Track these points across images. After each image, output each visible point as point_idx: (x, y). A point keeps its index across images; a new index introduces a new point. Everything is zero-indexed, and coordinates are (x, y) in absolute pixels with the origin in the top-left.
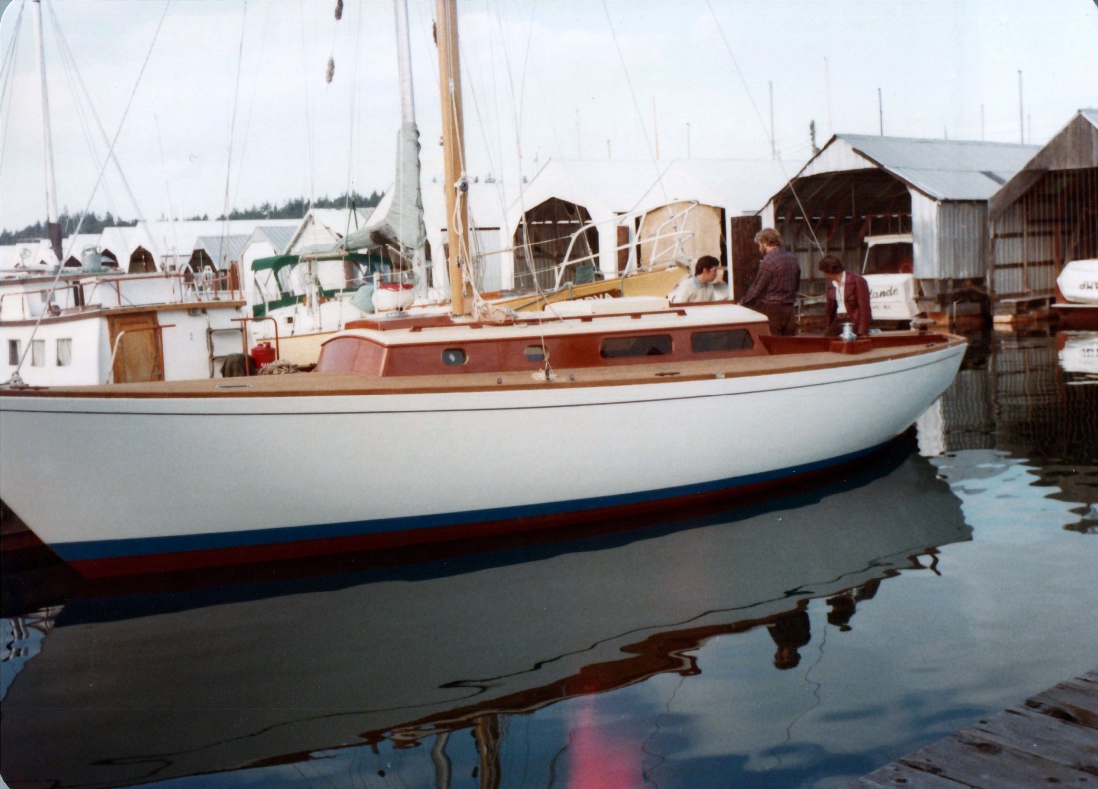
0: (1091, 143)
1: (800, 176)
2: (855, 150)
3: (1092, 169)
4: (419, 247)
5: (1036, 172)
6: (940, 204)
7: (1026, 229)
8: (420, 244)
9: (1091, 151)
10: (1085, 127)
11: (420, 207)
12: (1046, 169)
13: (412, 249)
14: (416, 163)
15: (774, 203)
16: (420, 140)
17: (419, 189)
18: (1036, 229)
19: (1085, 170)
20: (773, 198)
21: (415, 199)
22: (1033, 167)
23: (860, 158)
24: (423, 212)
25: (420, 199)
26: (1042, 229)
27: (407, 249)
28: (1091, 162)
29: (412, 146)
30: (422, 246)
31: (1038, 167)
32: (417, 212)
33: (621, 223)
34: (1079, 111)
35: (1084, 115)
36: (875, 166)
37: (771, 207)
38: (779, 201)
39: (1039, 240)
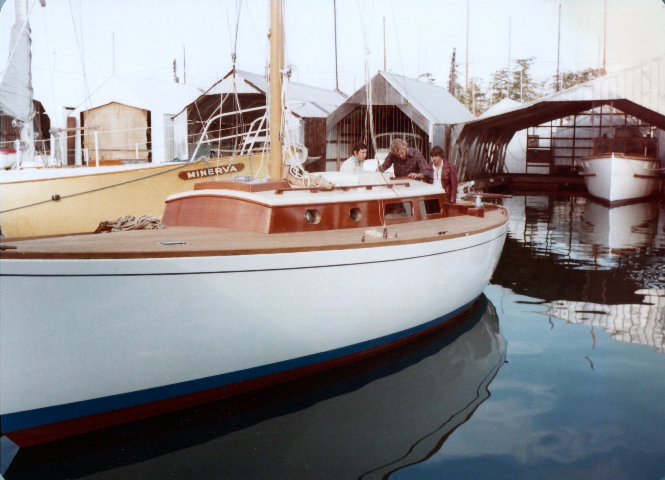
0: (385, 91)
1: (207, 94)
2: (246, 81)
3: (385, 106)
4: (30, 121)
5: (352, 105)
6: (301, 119)
7: (340, 139)
8: (30, 118)
9: (386, 96)
10: (382, 81)
11: (31, 89)
12: (358, 104)
13: (23, 122)
14: (29, 54)
15: (188, 110)
16: (32, 36)
17: (30, 74)
18: (344, 139)
19: (381, 106)
20: (187, 107)
21: (27, 82)
22: (351, 102)
23: (249, 86)
24: (33, 92)
25: (31, 82)
26: (348, 139)
27: (18, 121)
28: (385, 103)
29: (25, 39)
30: (31, 120)
31: (354, 103)
32: (28, 92)
33: (69, 115)
34: (379, 71)
35: (382, 74)
36: (259, 92)
37: (186, 113)
38: (191, 109)
39: (346, 146)
